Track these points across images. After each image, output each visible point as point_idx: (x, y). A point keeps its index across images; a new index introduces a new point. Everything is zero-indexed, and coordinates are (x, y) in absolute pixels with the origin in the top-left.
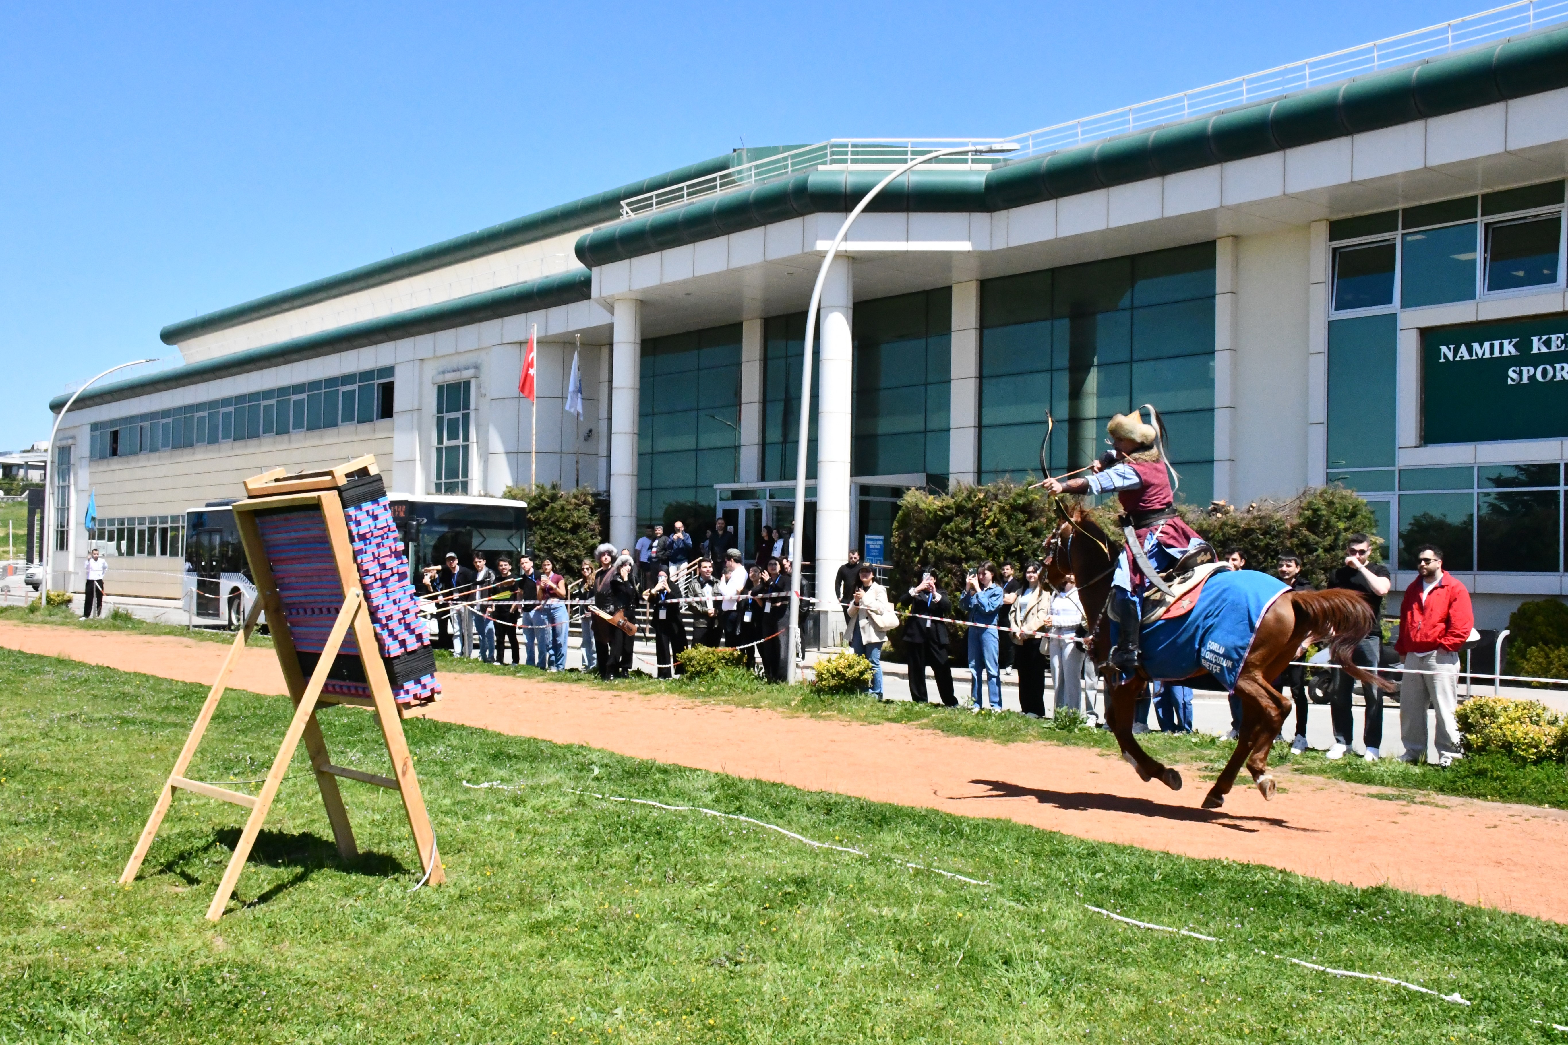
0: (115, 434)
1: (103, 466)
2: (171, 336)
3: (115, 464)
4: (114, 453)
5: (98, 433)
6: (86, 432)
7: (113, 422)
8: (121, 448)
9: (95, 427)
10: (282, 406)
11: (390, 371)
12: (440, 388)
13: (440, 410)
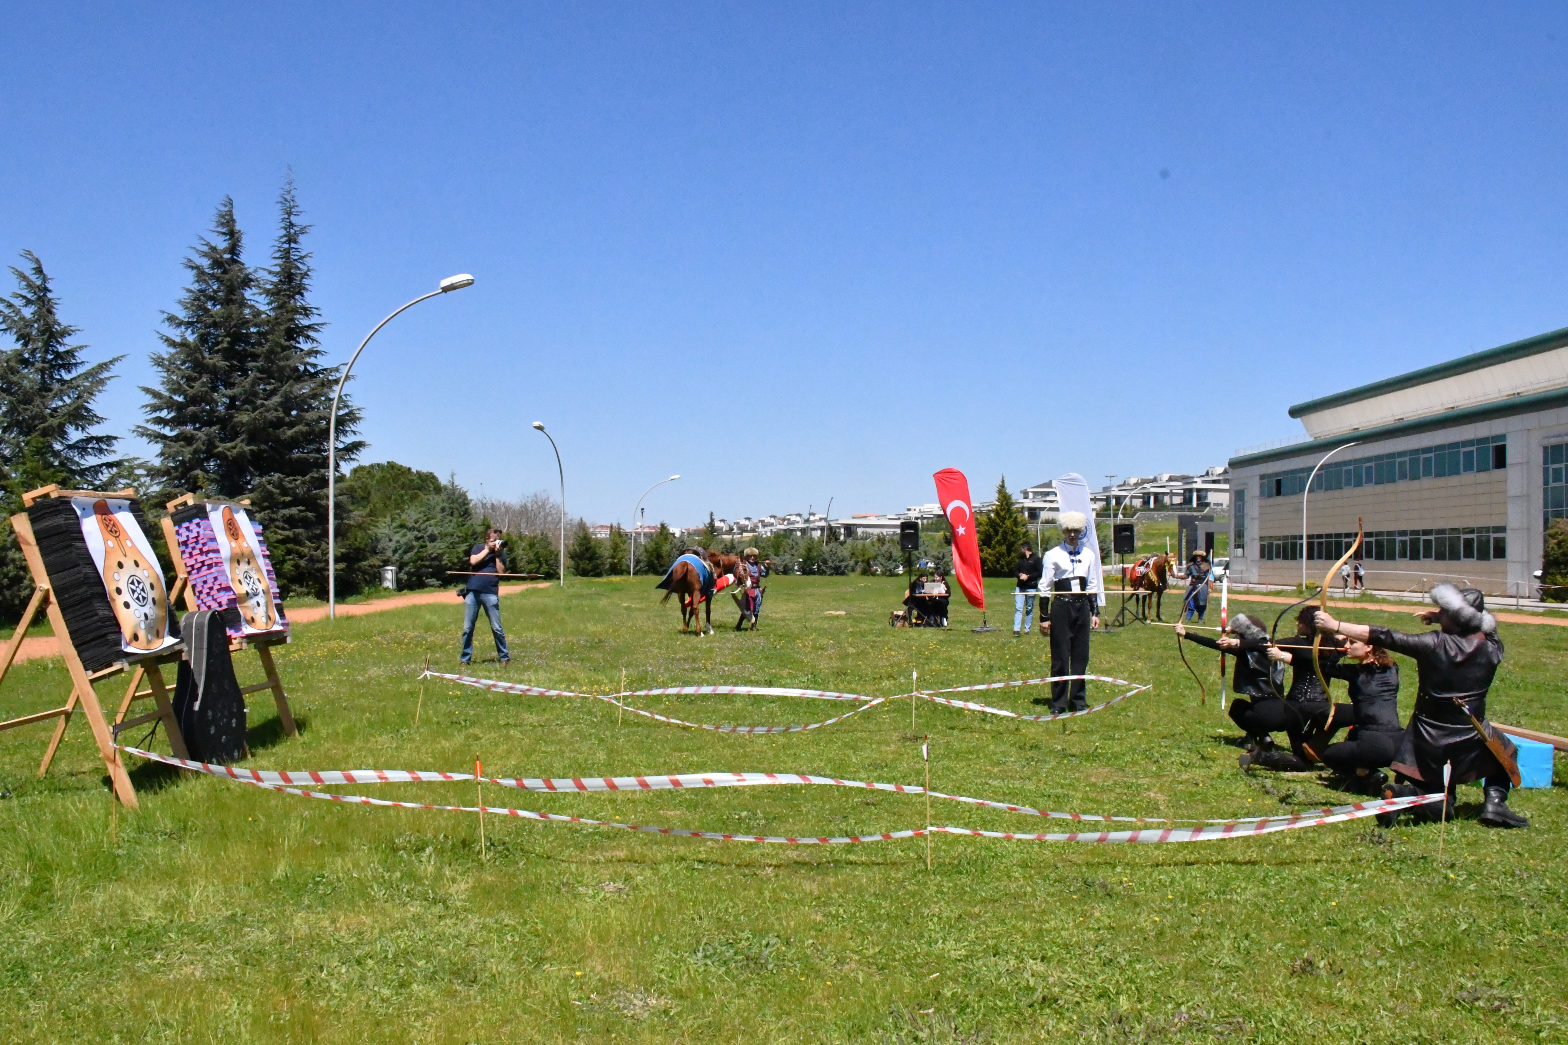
0: (1279, 482)
1: (1271, 501)
2: (1296, 412)
3: (1279, 499)
4: (1279, 493)
5: (1265, 481)
6: (1257, 479)
7: (1277, 474)
8: (1283, 490)
9: (1262, 477)
10: (1414, 462)
11: (1503, 437)
12: (1545, 449)
13: (1545, 462)
